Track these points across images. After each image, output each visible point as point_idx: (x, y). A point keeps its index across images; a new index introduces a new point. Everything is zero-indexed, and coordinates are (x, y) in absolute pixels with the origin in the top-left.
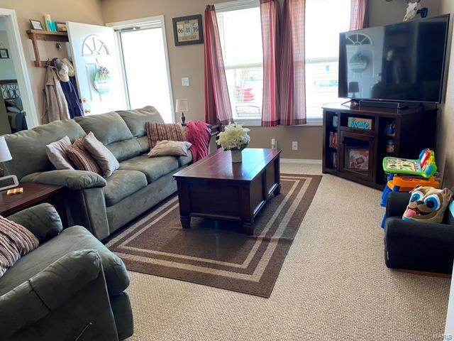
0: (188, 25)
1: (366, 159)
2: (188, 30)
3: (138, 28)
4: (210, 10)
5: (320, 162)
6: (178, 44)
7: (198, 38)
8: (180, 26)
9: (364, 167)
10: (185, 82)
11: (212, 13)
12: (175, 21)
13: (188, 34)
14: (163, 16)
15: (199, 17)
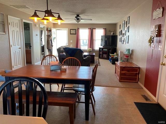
0: (73, 31)
1: (106, 56)
7: (75, 33)
8: (71, 31)
10: (71, 41)
11: (79, 29)
14: (68, 28)
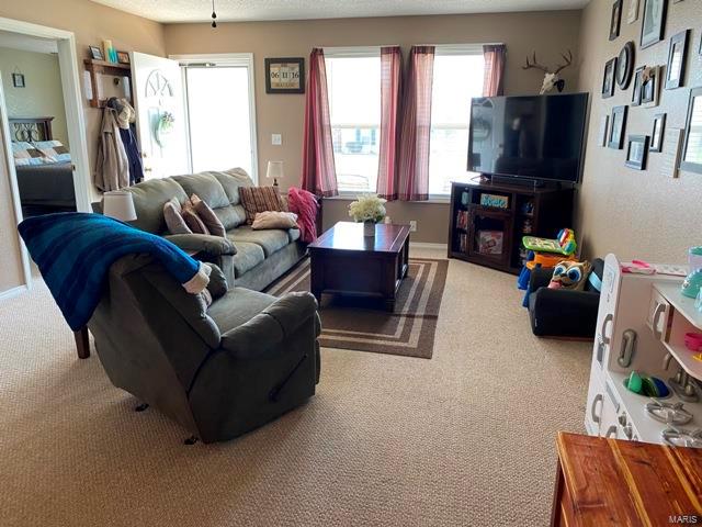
0: (285, 69)
1: (499, 242)
2: (285, 75)
3: (213, 65)
4: (317, 54)
5: (446, 246)
6: (270, 90)
7: (297, 87)
8: (274, 69)
9: (497, 250)
10: (276, 139)
11: (320, 58)
12: (269, 62)
13: (283, 80)
14: (251, 55)
15: (300, 61)
